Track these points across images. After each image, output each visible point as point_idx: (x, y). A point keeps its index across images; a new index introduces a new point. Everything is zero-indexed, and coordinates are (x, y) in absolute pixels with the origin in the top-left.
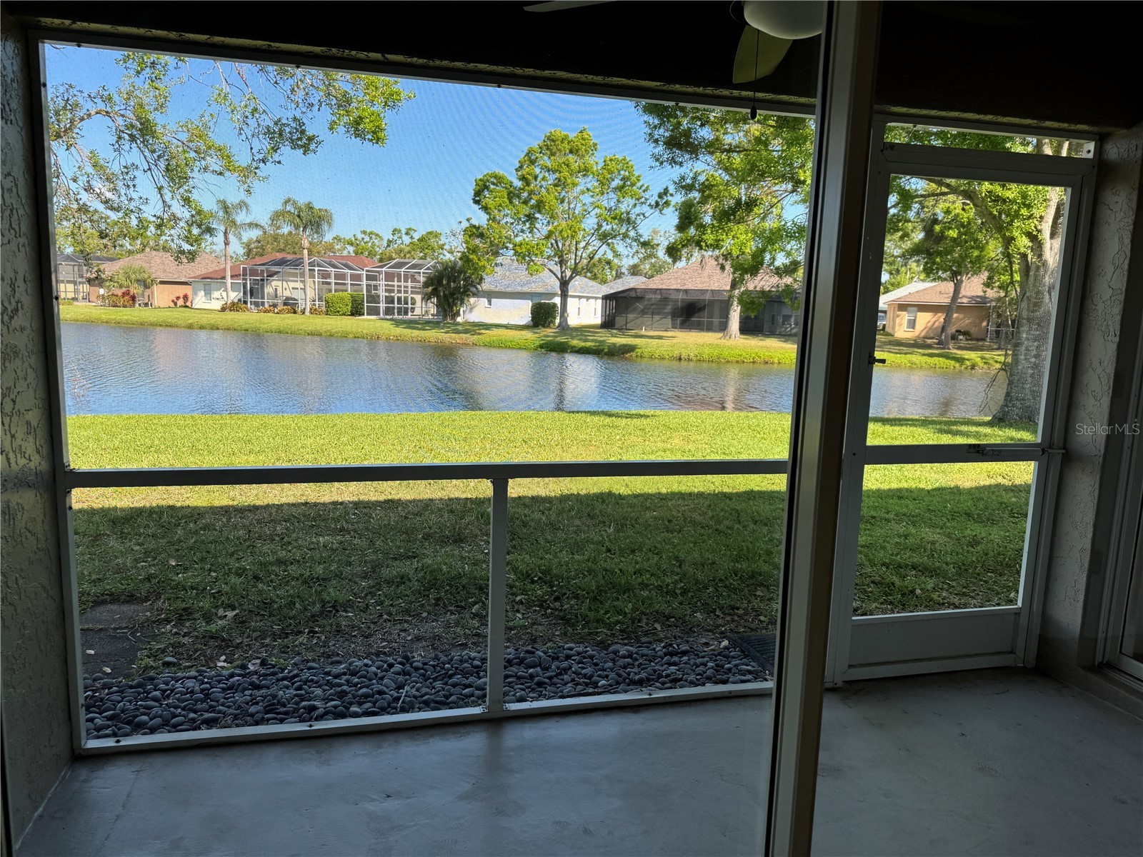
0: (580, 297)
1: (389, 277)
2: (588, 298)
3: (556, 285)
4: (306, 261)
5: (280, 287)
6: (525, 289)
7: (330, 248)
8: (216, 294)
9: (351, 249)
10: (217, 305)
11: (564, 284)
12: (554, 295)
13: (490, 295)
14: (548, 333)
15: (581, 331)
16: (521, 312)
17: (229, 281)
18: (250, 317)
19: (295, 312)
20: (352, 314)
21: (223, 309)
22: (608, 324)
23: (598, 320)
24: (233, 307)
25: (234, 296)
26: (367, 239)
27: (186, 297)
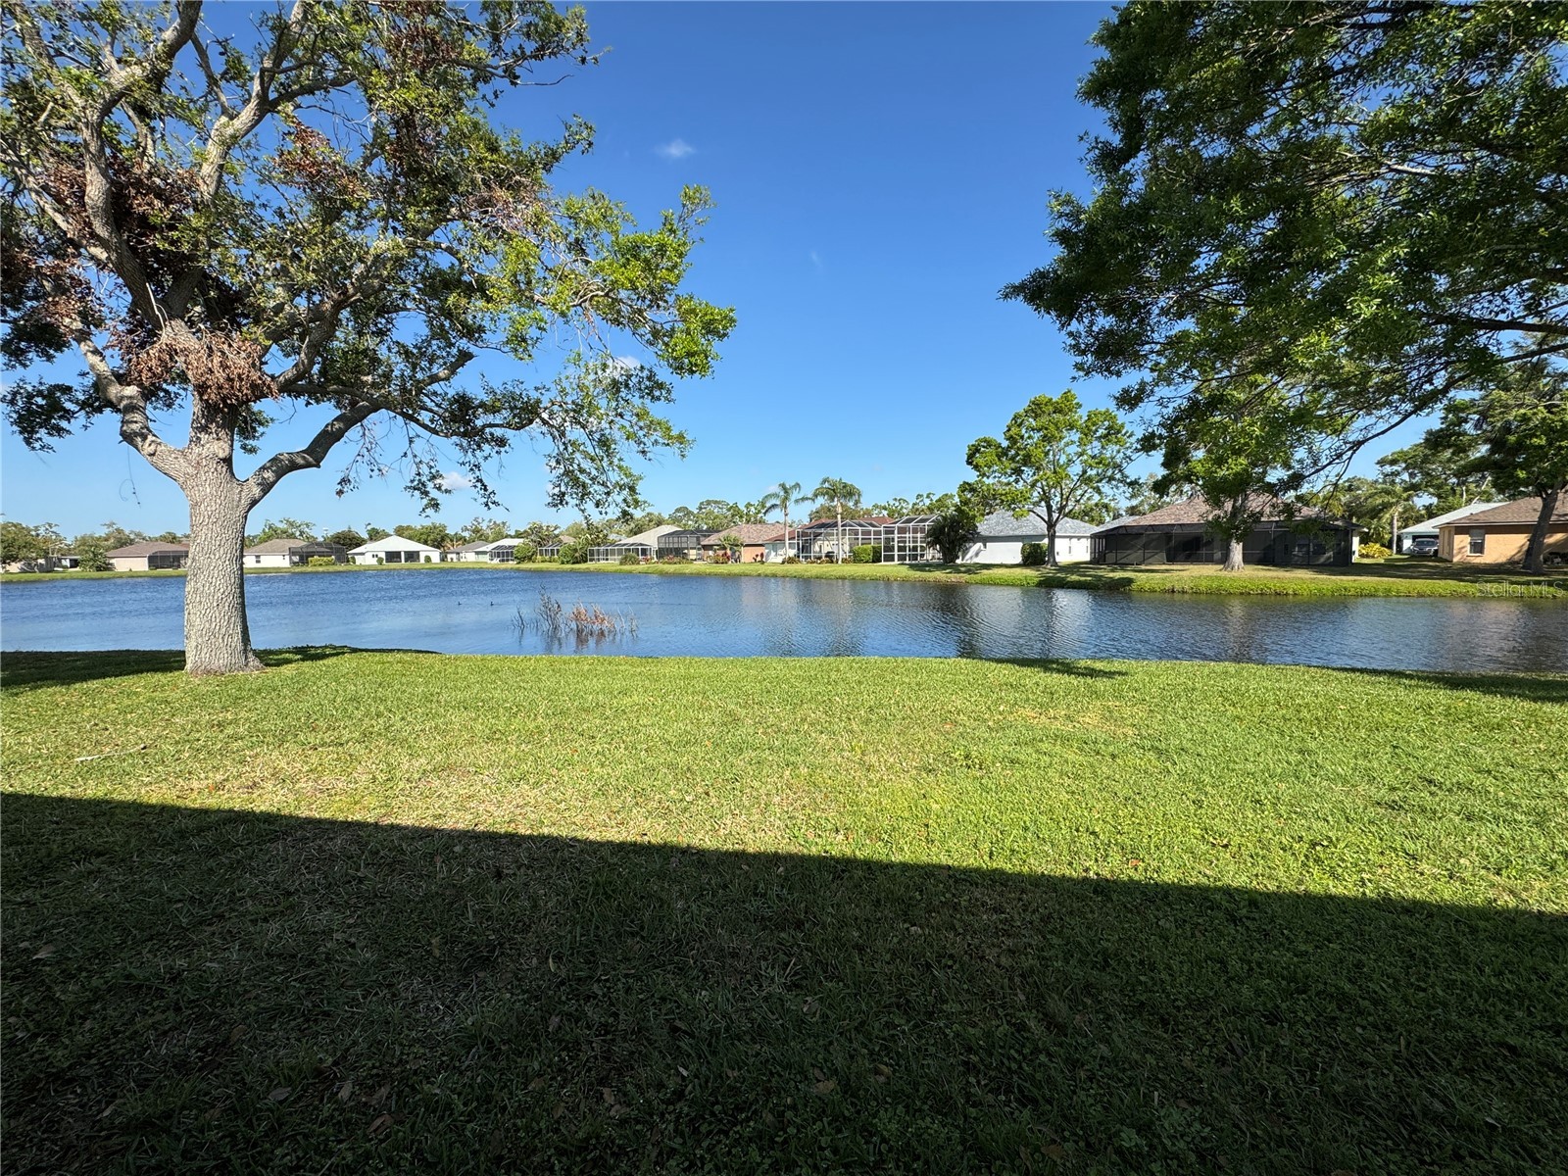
0: (1071, 537)
1: (902, 530)
2: (1079, 538)
3: (1043, 527)
4: (840, 524)
5: (823, 546)
6: (1017, 533)
7: (868, 513)
8: (781, 552)
9: (885, 513)
10: (780, 560)
11: (1051, 525)
12: (1042, 537)
13: (985, 540)
14: (1047, 570)
15: (1075, 567)
16: (1012, 553)
17: (787, 542)
18: (803, 568)
19: (832, 562)
20: (874, 562)
21: (783, 563)
22: (1098, 559)
23: (1087, 558)
24: (790, 561)
25: (792, 553)
26: (897, 504)
27: (762, 555)
